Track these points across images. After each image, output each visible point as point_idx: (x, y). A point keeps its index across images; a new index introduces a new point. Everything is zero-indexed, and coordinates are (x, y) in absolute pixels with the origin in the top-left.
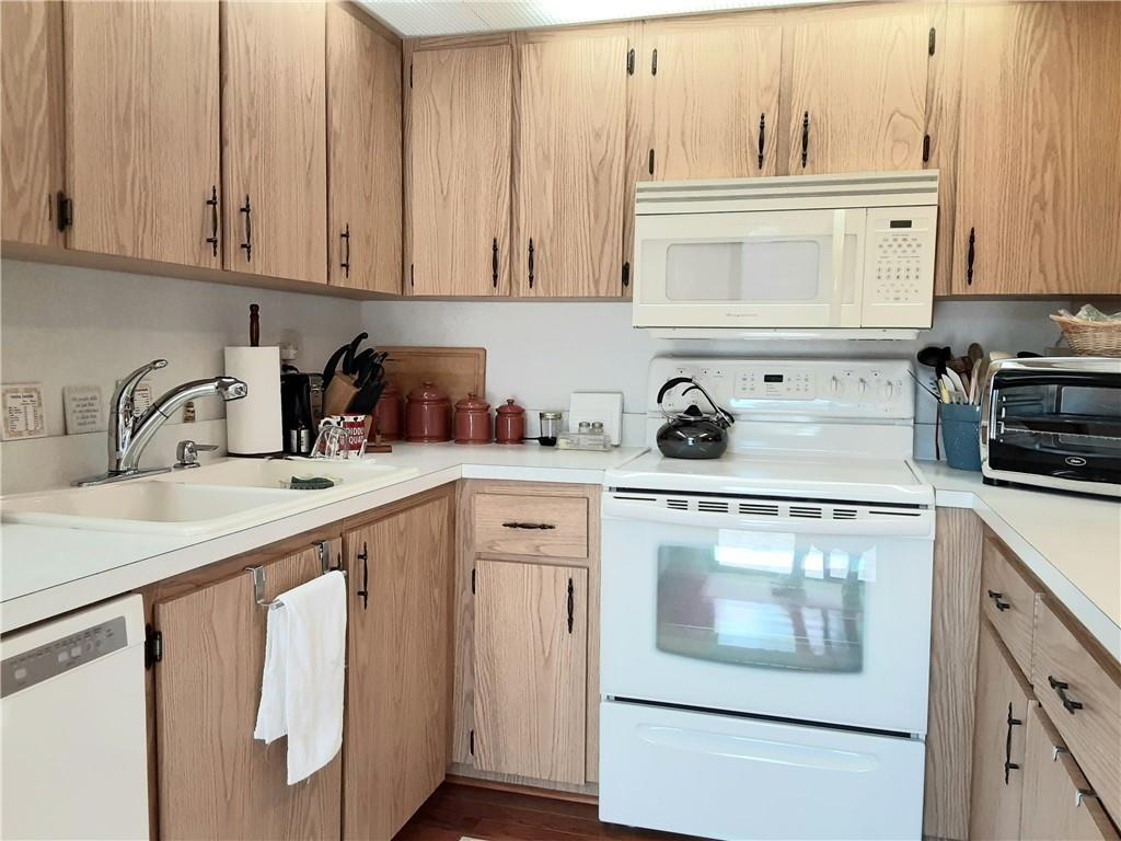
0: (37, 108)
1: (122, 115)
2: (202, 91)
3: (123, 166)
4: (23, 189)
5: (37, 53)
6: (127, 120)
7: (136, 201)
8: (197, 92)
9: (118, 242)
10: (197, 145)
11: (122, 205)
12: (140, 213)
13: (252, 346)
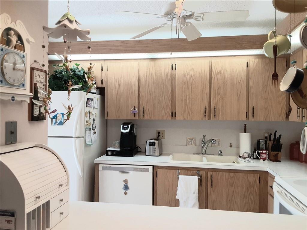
0: (170, 102)
1: (185, 99)
2: (204, 91)
3: (185, 107)
4: (167, 113)
5: (170, 95)
6: (186, 100)
7: (188, 111)
8: (203, 91)
9: (184, 117)
10: (203, 100)
11: (185, 112)
12: (189, 113)
13: (245, 133)
